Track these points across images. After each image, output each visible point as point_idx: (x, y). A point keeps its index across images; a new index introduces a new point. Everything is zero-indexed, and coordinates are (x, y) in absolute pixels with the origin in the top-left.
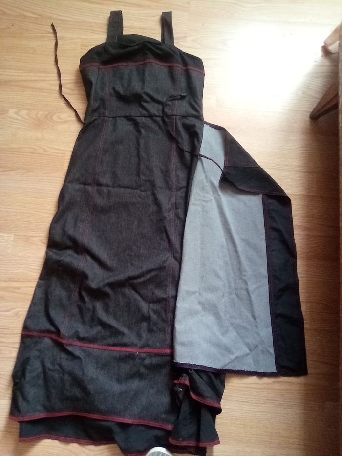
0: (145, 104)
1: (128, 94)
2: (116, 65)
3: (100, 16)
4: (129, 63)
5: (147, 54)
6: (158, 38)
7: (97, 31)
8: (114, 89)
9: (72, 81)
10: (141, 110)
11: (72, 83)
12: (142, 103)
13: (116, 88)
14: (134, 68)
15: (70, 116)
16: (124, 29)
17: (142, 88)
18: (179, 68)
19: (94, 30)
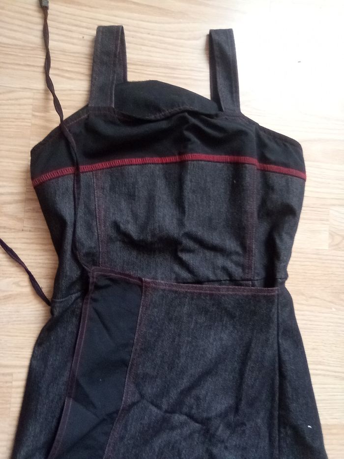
0: (185, 257)
1: (149, 238)
2: (117, 162)
3: (74, 35)
4: (148, 159)
5: (189, 140)
6: (204, 90)
7: (67, 71)
8: (116, 226)
9: (17, 198)
10: (177, 268)
11: (17, 202)
12: (180, 255)
13: (122, 226)
14: (158, 170)
15: (17, 284)
16: (129, 67)
17: (181, 224)
18: (252, 166)
19: (62, 70)
